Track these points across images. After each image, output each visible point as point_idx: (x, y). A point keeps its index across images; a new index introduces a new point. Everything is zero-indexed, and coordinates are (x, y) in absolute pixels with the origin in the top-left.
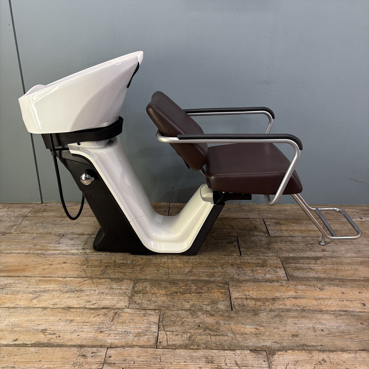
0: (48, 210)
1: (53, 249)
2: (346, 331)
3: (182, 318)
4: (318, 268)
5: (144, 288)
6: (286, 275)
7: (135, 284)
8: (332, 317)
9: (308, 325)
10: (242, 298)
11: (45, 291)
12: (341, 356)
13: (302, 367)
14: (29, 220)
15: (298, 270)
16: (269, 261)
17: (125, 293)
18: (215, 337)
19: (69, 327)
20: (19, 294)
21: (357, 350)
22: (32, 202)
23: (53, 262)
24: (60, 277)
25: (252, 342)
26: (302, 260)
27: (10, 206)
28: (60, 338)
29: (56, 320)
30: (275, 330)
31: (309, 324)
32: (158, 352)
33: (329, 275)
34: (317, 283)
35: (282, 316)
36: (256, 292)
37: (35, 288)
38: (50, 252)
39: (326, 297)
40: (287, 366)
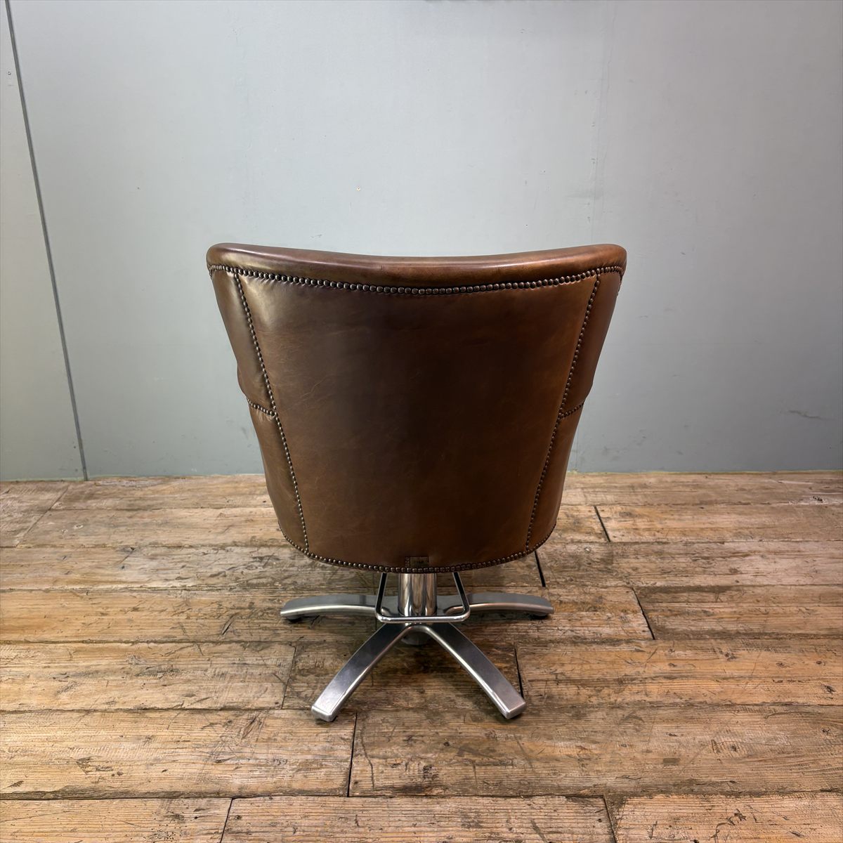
0: (99, 494)
1: (110, 580)
2: (789, 749)
3: (408, 728)
4: (722, 610)
5: (320, 662)
6: (649, 627)
7: (300, 654)
8: (758, 718)
9: (700, 737)
10: (546, 681)
11: (89, 674)
12: (779, 806)
13: (688, 831)
14: (55, 518)
15: (676, 615)
16: (609, 598)
17: (275, 674)
18: (483, 768)
19: (145, 754)
20: (26, 682)
21: (816, 792)
22: (64, 479)
23: (108, 608)
24: (125, 642)
25: (572, 777)
26: (685, 594)
27: (12, 488)
28: (121, 777)
29: (114, 737)
30: (624, 751)
31: (702, 735)
32: (350, 806)
33: (747, 624)
34: (721, 643)
35: (641, 719)
36: (580, 667)
37: (65, 667)
38: (101, 587)
39: (743, 673)
40: (652, 830)
